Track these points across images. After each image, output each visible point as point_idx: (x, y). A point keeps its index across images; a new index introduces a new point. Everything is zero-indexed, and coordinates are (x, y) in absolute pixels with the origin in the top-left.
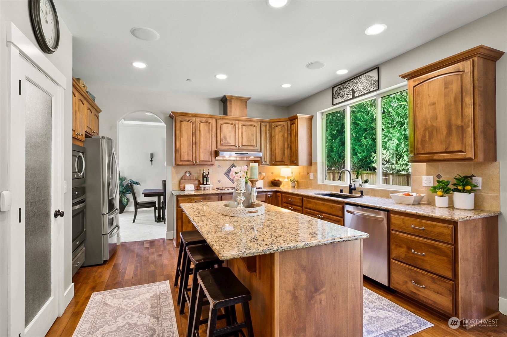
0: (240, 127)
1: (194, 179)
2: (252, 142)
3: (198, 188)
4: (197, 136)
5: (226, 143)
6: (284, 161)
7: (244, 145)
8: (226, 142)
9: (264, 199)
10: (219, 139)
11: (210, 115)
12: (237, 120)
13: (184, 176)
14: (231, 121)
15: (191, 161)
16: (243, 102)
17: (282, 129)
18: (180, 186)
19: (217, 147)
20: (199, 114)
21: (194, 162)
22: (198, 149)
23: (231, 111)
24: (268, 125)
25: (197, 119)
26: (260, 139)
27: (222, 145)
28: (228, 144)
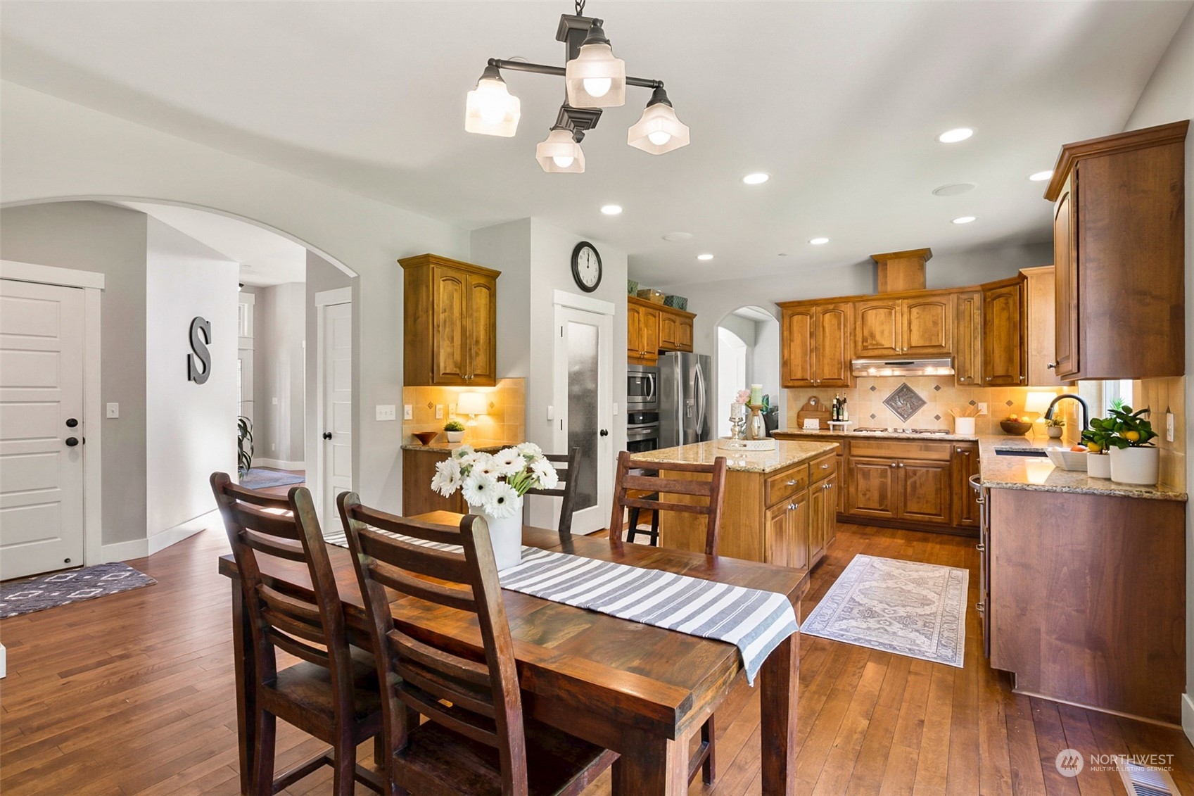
0: (906, 310)
1: (823, 410)
2: (933, 337)
3: (824, 427)
4: (818, 336)
5: (874, 345)
6: (1010, 376)
7: (913, 345)
8: (874, 342)
9: (946, 456)
10: (859, 339)
11: (841, 298)
12: (898, 299)
13: (806, 404)
14: (885, 301)
15: (807, 379)
16: (913, 259)
17: (1007, 304)
18: (798, 422)
19: (855, 354)
20: (821, 300)
21: (812, 381)
22: (819, 358)
23: (886, 283)
24: (977, 298)
25: (819, 309)
26: (956, 330)
27: (865, 348)
28: (879, 346)
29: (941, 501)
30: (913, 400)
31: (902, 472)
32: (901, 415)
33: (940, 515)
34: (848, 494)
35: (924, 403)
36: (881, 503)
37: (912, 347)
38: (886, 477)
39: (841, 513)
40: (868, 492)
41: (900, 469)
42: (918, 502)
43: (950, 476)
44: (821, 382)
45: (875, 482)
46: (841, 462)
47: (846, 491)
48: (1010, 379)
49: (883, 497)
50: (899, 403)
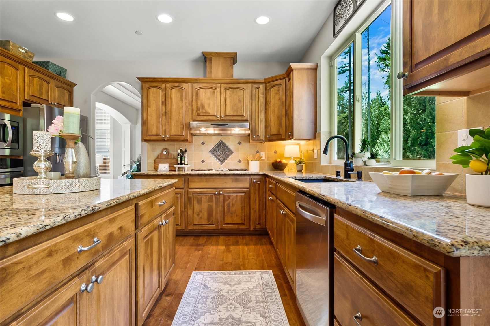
0: (223, 91)
1: (172, 158)
2: (239, 110)
3: (172, 169)
4: (167, 105)
5: (204, 113)
6: (280, 134)
7: (227, 114)
8: (204, 111)
9: (247, 185)
10: (195, 108)
11: (182, 79)
12: (219, 83)
13: (160, 154)
14: (211, 84)
15: (160, 135)
16: (227, 59)
17: (278, 90)
18: (155, 166)
19: (192, 118)
20: (169, 78)
21: (163, 136)
22: (168, 120)
23: (211, 72)
24: (262, 87)
25: (168, 85)
26: (251, 107)
27: (198, 115)
28: (207, 114)
29: (244, 214)
30: (226, 151)
31: (221, 198)
32: (219, 160)
33: (244, 224)
34: (188, 216)
35: (232, 152)
36: (209, 221)
37: (226, 115)
38: (212, 201)
39: (183, 229)
40: (200, 213)
41: (220, 196)
42: (232, 217)
43: (250, 197)
44: (170, 137)
45: (205, 205)
46: (183, 194)
47: (186, 213)
48: (280, 136)
49: (210, 215)
50: (218, 152)
